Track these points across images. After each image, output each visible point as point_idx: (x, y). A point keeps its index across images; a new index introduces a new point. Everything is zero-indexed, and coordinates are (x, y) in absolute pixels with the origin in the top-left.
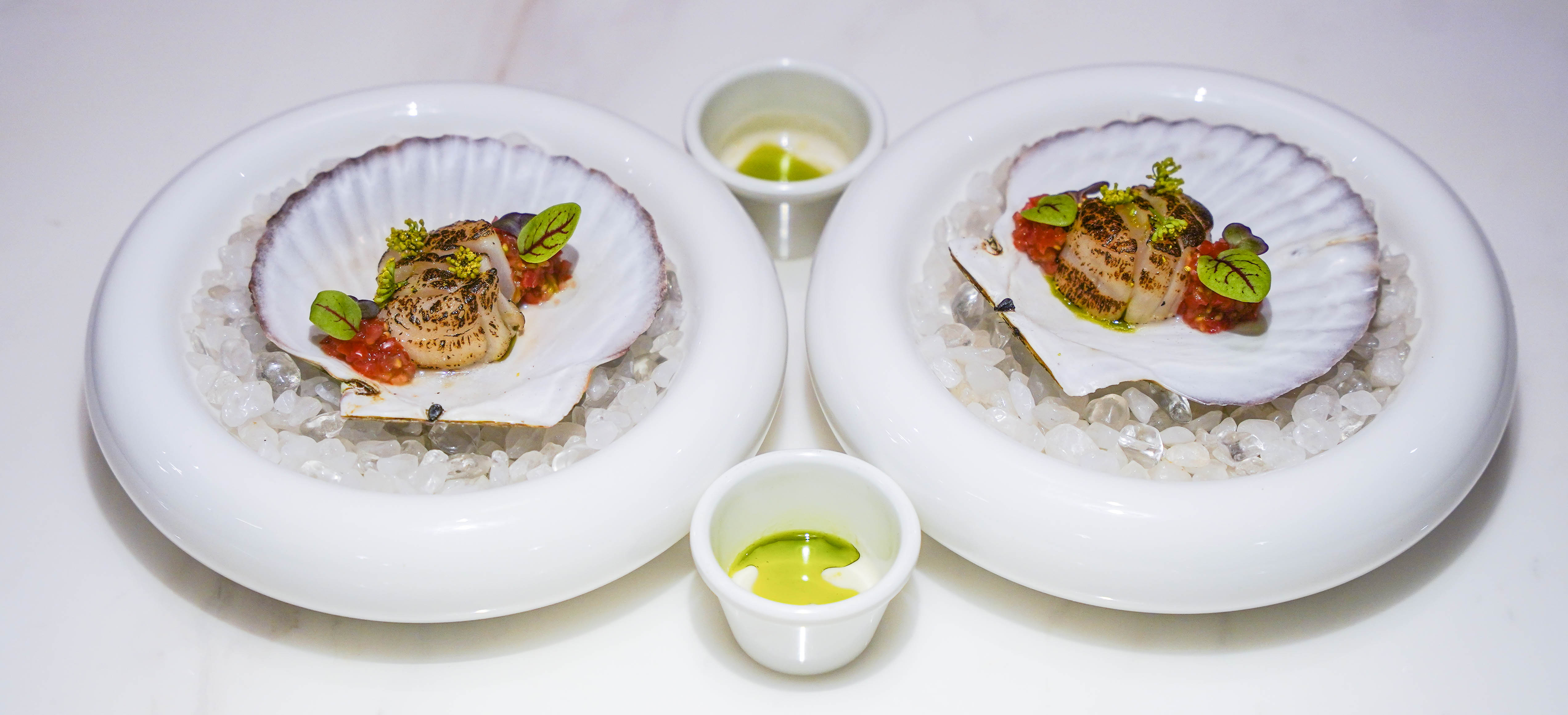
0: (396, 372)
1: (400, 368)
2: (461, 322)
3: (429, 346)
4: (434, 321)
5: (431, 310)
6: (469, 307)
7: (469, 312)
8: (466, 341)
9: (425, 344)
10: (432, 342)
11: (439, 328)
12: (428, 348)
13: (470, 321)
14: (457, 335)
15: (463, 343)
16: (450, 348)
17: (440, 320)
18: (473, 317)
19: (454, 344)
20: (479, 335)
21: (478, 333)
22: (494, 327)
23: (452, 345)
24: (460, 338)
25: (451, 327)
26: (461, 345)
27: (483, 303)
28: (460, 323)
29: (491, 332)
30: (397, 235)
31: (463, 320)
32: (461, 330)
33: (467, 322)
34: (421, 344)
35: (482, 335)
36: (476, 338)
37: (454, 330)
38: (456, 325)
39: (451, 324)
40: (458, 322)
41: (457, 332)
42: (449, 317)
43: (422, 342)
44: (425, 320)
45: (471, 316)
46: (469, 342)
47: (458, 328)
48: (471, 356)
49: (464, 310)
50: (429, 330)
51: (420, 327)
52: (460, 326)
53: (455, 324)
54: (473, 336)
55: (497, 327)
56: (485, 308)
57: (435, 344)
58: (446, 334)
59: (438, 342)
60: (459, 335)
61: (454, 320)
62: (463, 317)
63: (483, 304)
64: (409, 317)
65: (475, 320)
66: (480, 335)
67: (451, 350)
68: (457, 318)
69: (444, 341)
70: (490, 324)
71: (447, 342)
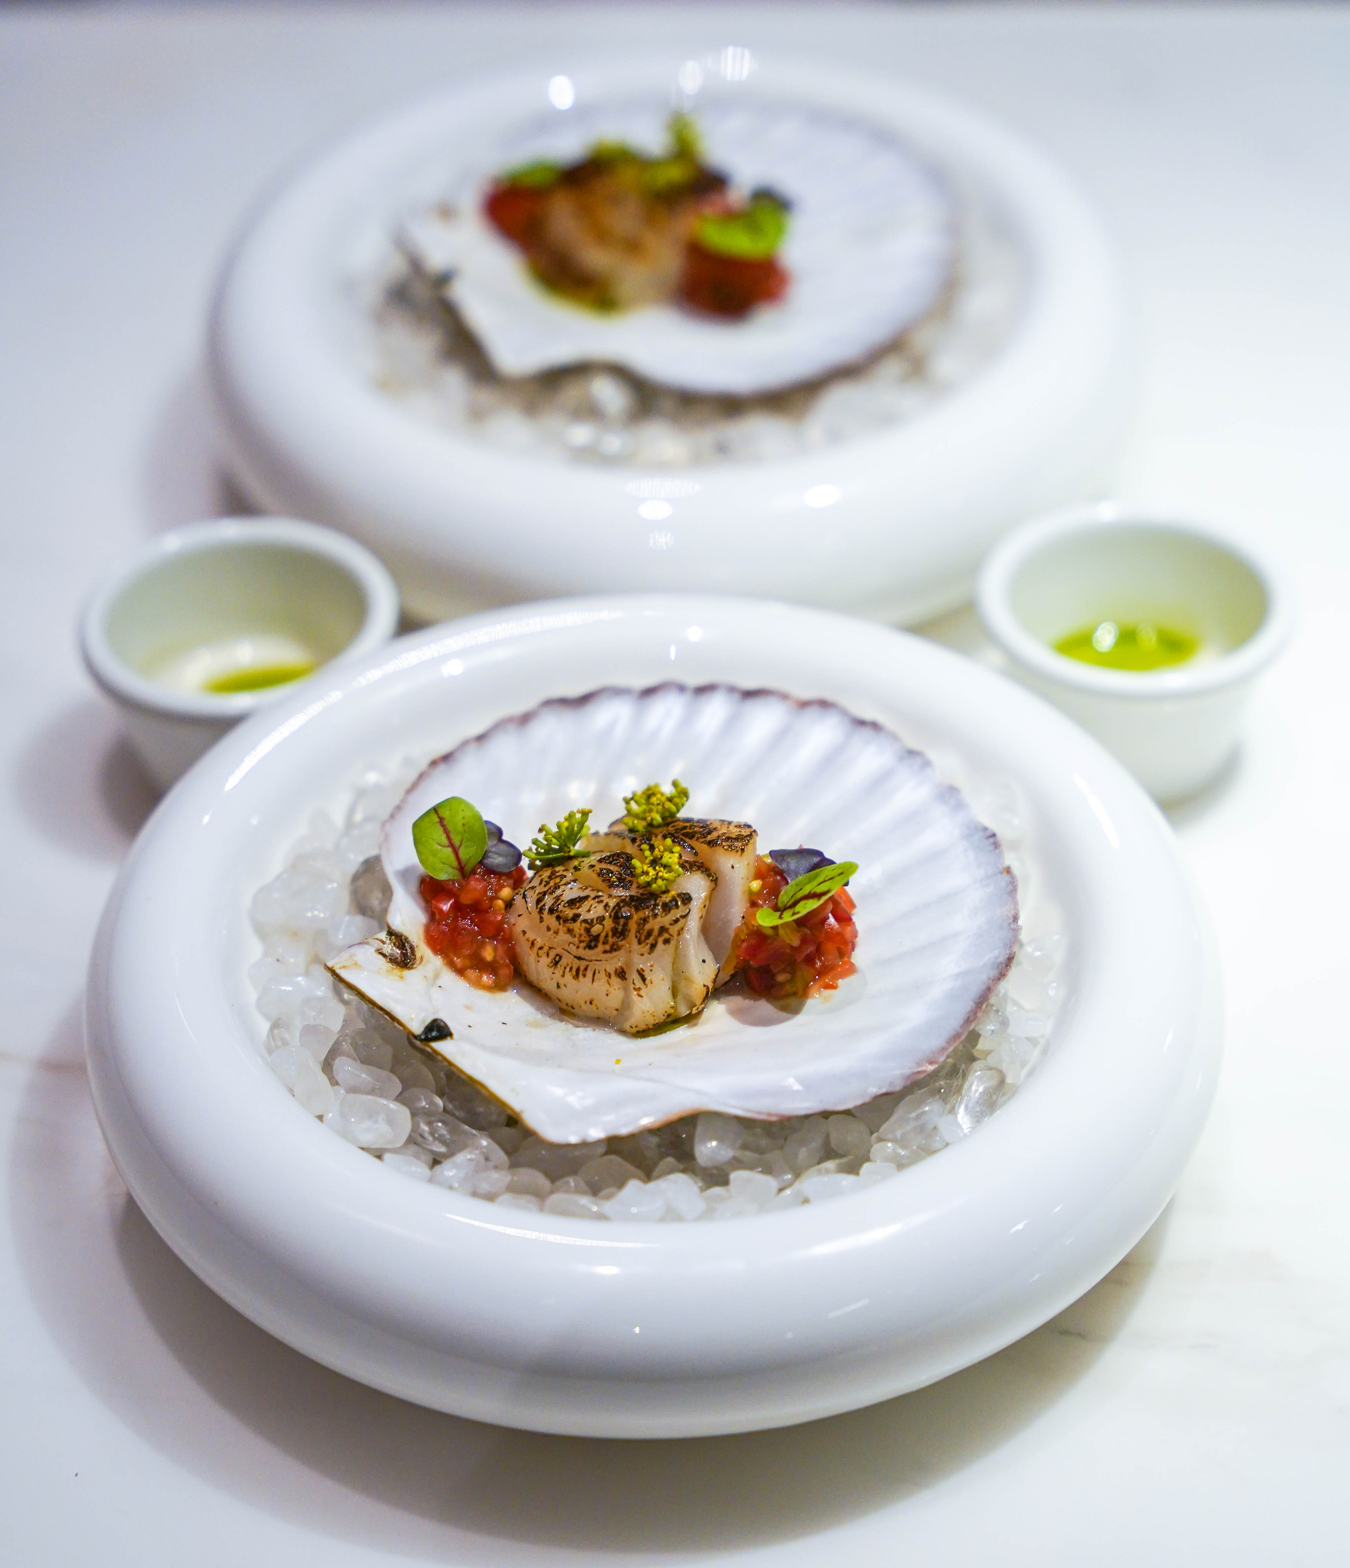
0: (482, 966)
1: (489, 963)
2: (592, 942)
3: (540, 952)
4: (558, 918)
5: (568, 902)
6: (613, 925)
7: (610, 934)
8: (589, 974)
9: (537, 946)
10: (546, 949)
11: (561, 933)
12: (538, 955)
13: (607, 947)
14: (579, 958)
15: (584, 975)
16: (564, 972)
17: (566, 921)
18: (613, 944)
19: (571, 969)
20: (613, 977)
21: (612, 973)
22: (644, 979)
23: (568, 969)
24: (583, 964)
25: (576, 940)
26: (581, 976)
27: (639, 933)
28: (590, 941)
29: (633, 983)
30: (649, 794)
31: (596, 938)
32: (588, 954)
33: (601, 947)
34: (533, 944)
35: (619, 980)
36: (606, 978)
37: (578, 947)
38: (584, 942)
39: (578, 936)
40: (587, 939)
41: (581, 952)
42: (578, 923)
43: (535, 942)
44: (551, 911)
45: (611, 940)
46: (593, 980)
47: (585, 948)
48: (591, 1003)
49: (603, 925)
50: (549, 929)
51: (541, 918)
52: (589, 947)
53: (583, 938)
54: (603, 973)
55: (647, 982)
56: (640, 943)
57: (548, 955)
58: (566, 947)
59: (552, 954)
60: (584, 959)
61: (582, 931)
62: (599, 935)
63: (638, 935)
64: (540, 896)
65: (615, 950)
66: (615, 980)
67: (563, 976)
68: (588, 930)
69: (561, 958)
70: (638, 971)
71: (563, 962)
